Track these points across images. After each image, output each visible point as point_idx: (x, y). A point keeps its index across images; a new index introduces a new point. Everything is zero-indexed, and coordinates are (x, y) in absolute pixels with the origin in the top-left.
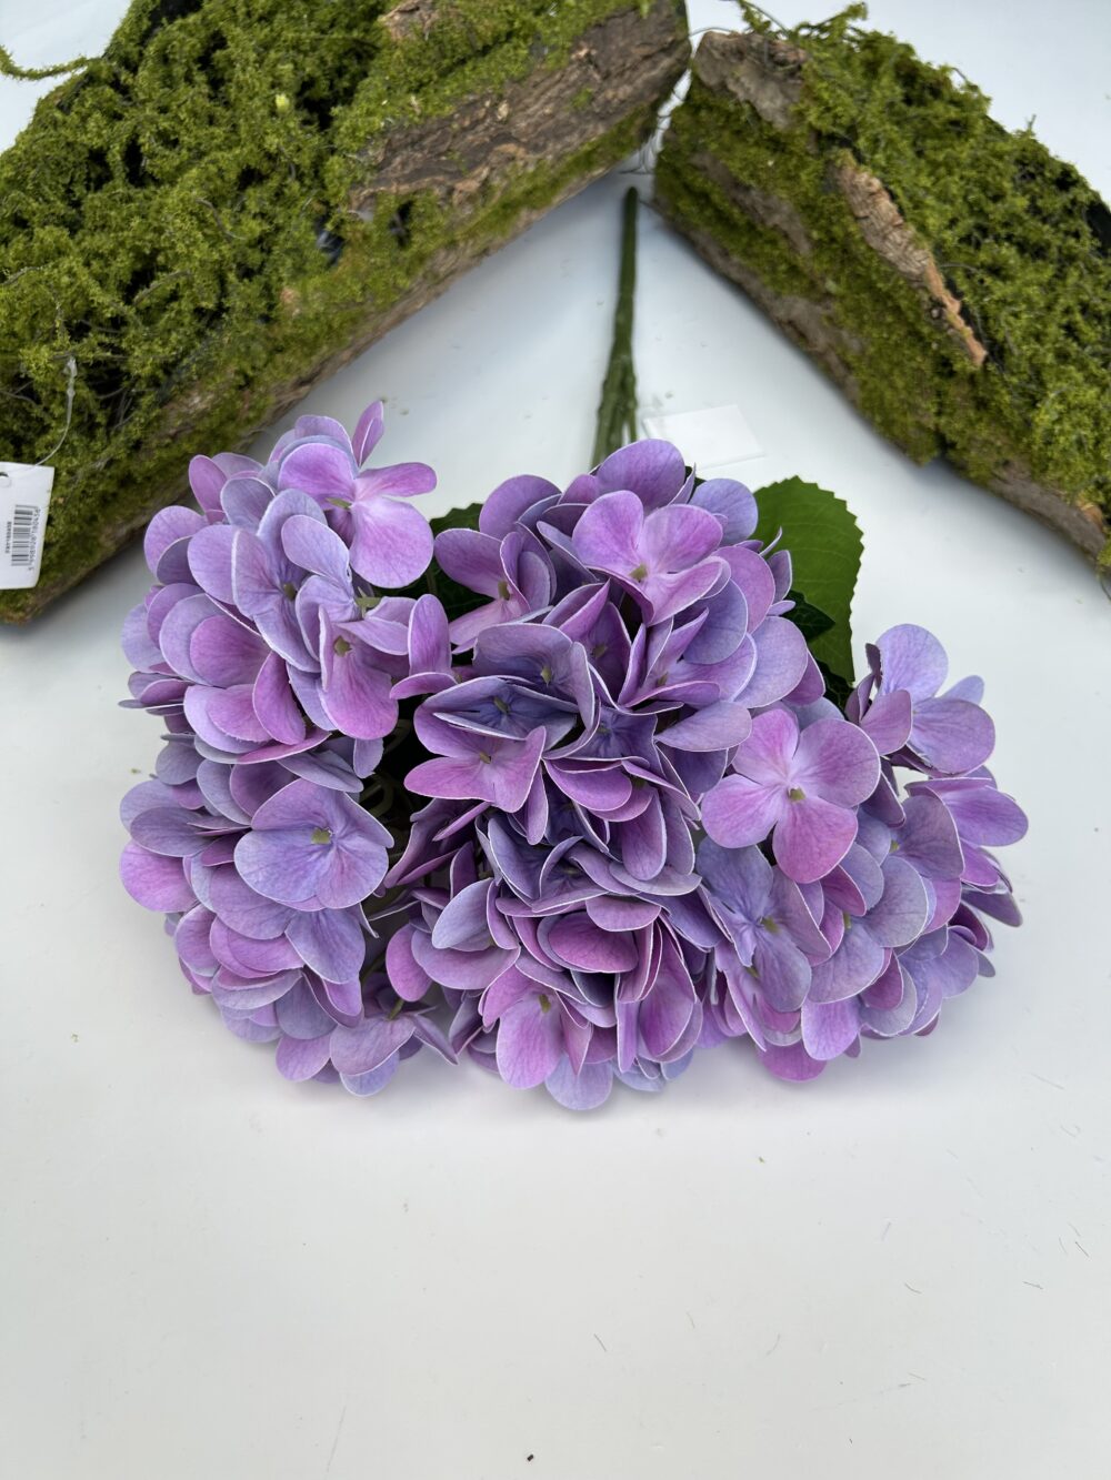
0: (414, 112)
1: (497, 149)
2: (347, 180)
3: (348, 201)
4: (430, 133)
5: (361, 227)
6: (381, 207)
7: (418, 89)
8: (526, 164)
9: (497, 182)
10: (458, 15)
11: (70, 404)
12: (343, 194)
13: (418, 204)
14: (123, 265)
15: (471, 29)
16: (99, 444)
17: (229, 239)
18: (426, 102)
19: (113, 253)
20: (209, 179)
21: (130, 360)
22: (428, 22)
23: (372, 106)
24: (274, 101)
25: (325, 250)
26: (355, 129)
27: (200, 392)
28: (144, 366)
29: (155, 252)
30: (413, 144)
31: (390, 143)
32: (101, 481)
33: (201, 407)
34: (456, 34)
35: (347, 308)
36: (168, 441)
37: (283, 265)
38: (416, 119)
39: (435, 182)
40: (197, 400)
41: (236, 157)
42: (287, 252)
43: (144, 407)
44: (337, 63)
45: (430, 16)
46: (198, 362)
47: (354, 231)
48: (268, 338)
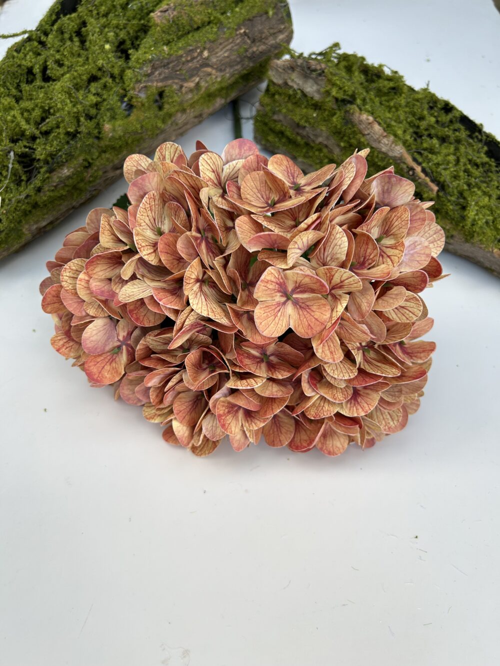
0: (165, 53)
1: (202, 70)
2: (134, 80)
3: (134, 89)
4: (173, 61)
5: (140, 100)
6: (149, 92)
7: (168, 43)
8: (216, 77)
9: (203, 84)
10: (186, 13)
11: (10, 170)
12: (132, 85)
13: (167, 91)
14: (37, 113)
15: (191, 19)
16: (23, 188)
17: (81, 103)
18: (171, 49)
19: (33, 109)
20: (74, 78)
21: (36, 152)
22: (172, 16)
23: (147, 50)
24: (104, 48)
25: (125, 110)
26: (138, 59)
27: (68, 168)
28: (41, 155)
29: (50, 108)
30: (164, 66)
31: (153, 66)
32: (23, 204)
33: (68, 174)
34: (184, 20)
35: (135, 135)
36: (53, 188)
37: (106, 115)
38: (166, 56)
39: (174, 82)
40: (66, 171)
41: (86, 69)
42: (108, 110)
43: (42, 173)
44: (135, 34)
45: (172, 13)
46: (66, 154)
47: (137, 102)
48: (99, 147)
